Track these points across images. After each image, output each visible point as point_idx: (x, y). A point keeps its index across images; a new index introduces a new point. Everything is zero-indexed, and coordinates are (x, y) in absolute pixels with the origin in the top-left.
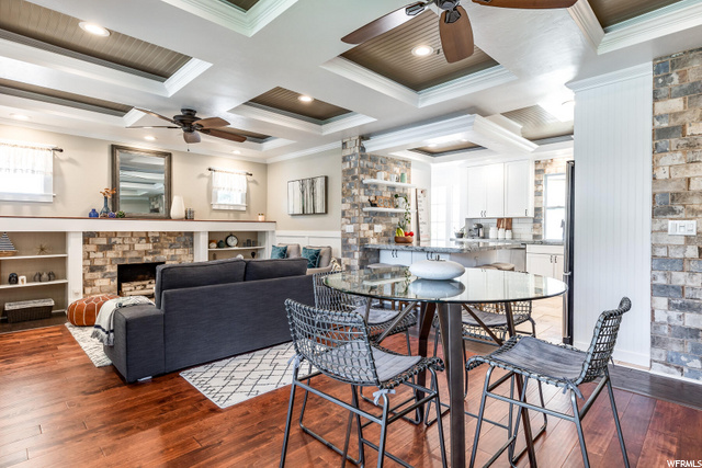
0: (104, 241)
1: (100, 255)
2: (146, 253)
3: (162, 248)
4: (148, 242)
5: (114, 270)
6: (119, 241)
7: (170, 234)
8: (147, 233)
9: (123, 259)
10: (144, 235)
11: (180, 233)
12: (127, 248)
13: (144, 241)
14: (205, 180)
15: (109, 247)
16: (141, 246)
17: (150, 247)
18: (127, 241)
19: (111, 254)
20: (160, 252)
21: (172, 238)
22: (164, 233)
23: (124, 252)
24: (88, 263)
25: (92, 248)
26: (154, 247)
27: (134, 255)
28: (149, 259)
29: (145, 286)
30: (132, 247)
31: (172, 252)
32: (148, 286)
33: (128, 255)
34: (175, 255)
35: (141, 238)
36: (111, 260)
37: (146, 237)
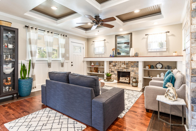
0: (114, 64)
1: (113, 68)
2: (124, 68)
3: (129, 67)
4: (125, 65)
5: (116, 72)
6: (117, 64)
7: (132, 62)
8: (125, 62)
9: (118, 70)
10: (124, 62)
11: (135, 62)
12: (119, 66)
13: (124, 64)
14: (145, 40)
15: (115, 66)
16: (123, 66)
17: (125, 66)
18: (119, 64)
19: (115, 68)
20: (128, 68)
21: (132, 64)
22: (130, 62)
23: (118, 67)
24: (110, 70)
25: (111, 66)
26: (127, 67)
27: (121, 68)
28: (125, 70)
29: (126, 79)
30: (121, 66)
31: (132, 69)
32: (126, 80)
33: (120, 69)
34: (133, 70)
35: (123, 63)
36: (116, 69)
37: (124, 63)
